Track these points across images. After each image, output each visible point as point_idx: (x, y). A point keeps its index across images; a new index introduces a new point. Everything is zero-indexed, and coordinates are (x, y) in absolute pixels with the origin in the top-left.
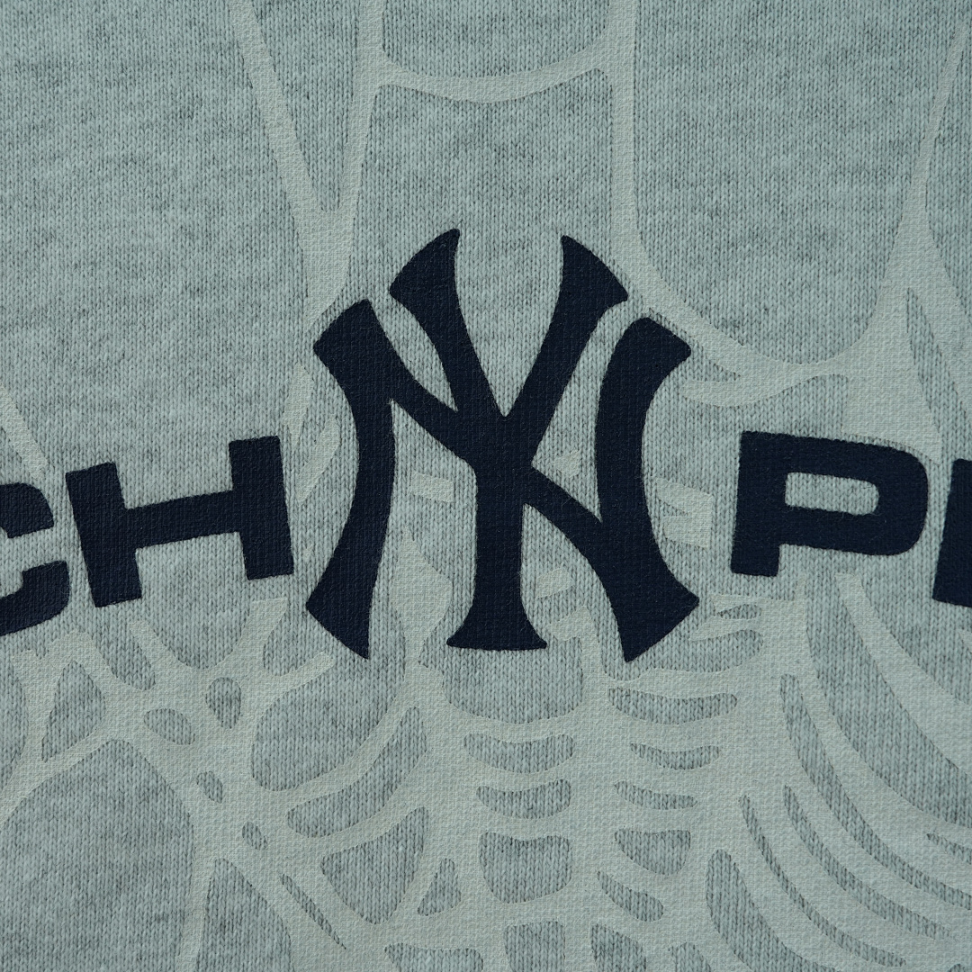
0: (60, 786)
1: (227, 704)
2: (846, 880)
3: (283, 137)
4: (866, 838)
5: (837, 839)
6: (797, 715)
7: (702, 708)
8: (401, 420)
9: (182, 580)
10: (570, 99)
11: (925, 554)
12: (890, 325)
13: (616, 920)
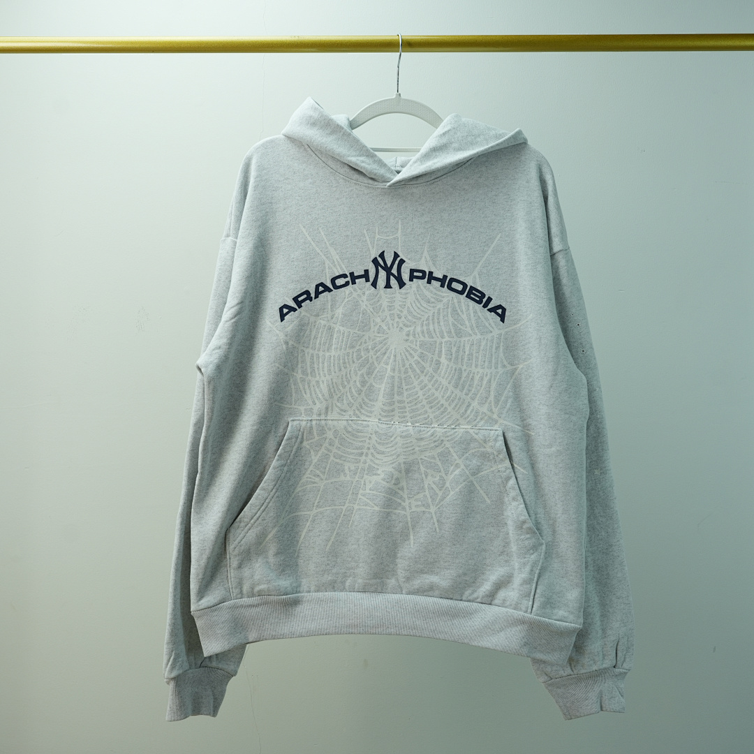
0: (349, 301)
1: (364, 294)
2: (419, 308)
3: (369, 242)
4: (421, 305)
5: (418, 305)
6: (415, 294)
7: (407, 293)
8: (380, 268)
9: (360, 282)
10: (395, 239)
11: (426, 279)
12: (423, 258)
13: (399, 312)
